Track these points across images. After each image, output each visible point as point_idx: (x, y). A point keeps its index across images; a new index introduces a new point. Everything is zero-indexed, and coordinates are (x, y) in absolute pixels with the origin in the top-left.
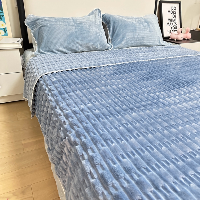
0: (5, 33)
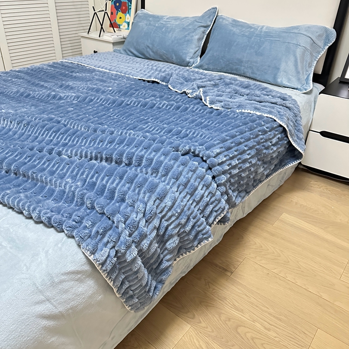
0: (128, 26)
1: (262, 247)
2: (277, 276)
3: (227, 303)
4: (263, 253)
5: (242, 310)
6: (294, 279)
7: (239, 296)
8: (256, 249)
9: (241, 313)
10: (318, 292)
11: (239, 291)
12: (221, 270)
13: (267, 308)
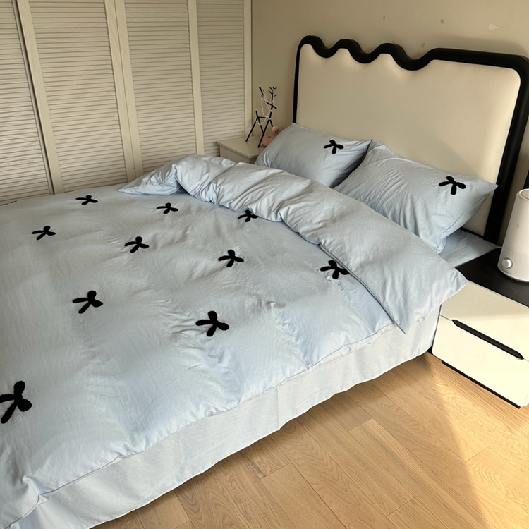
1: (317, 454)
2: (313, 492)
3: (240, 507)
4: (313, 462)
5: (251, 519)
6: (331, 502)
7: (256, 503)
8: (309, 455)
9: (247, 522)
10: (349, 524)
11: (260, 499)
12: (254, 470)
13: (279, 525)
